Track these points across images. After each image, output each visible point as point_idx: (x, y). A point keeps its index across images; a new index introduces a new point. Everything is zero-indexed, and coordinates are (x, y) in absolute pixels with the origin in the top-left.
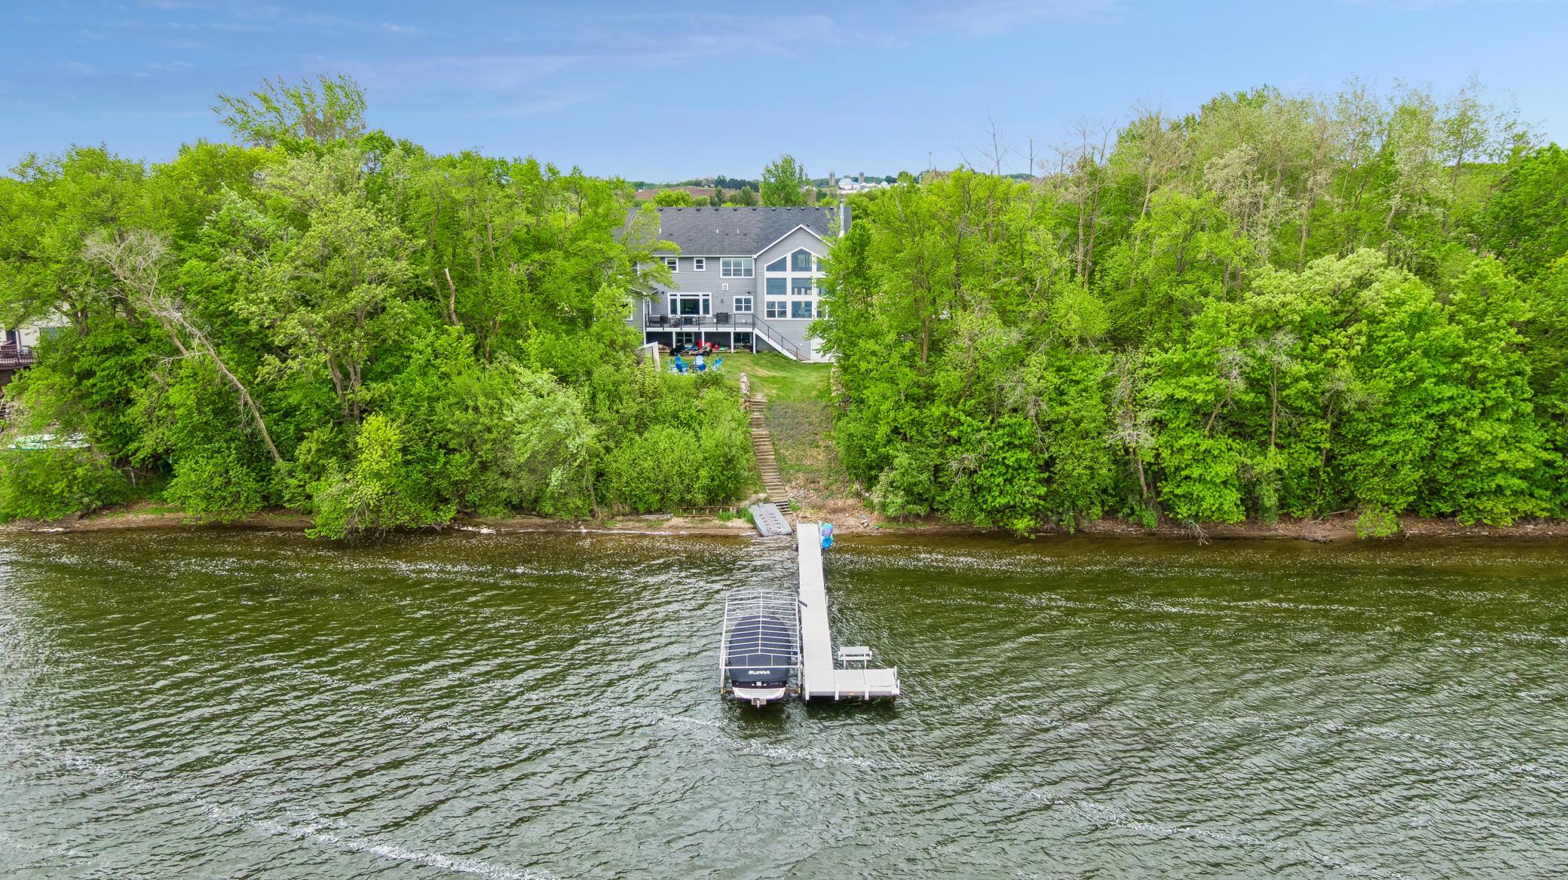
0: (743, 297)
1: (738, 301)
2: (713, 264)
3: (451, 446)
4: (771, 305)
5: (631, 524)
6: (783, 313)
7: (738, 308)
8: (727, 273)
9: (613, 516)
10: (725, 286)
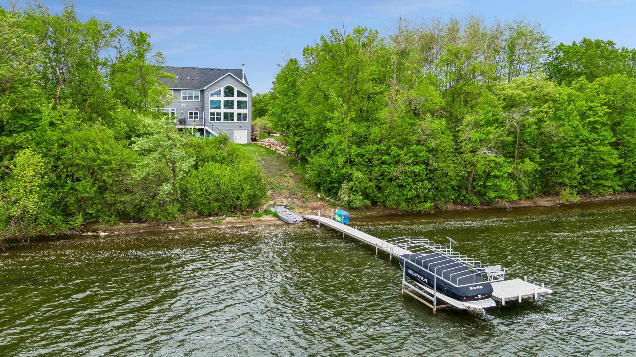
0: (194, 111)
1: (191, 113)
2: (177, 94)
3: (77, 175)
4: (213, 114)
5: (201, 223)
6: (219, 119)
7: (191, 117)
8: (185, 98)
9: (188, 219)
10: (184, 105)
